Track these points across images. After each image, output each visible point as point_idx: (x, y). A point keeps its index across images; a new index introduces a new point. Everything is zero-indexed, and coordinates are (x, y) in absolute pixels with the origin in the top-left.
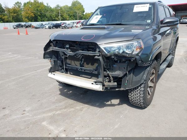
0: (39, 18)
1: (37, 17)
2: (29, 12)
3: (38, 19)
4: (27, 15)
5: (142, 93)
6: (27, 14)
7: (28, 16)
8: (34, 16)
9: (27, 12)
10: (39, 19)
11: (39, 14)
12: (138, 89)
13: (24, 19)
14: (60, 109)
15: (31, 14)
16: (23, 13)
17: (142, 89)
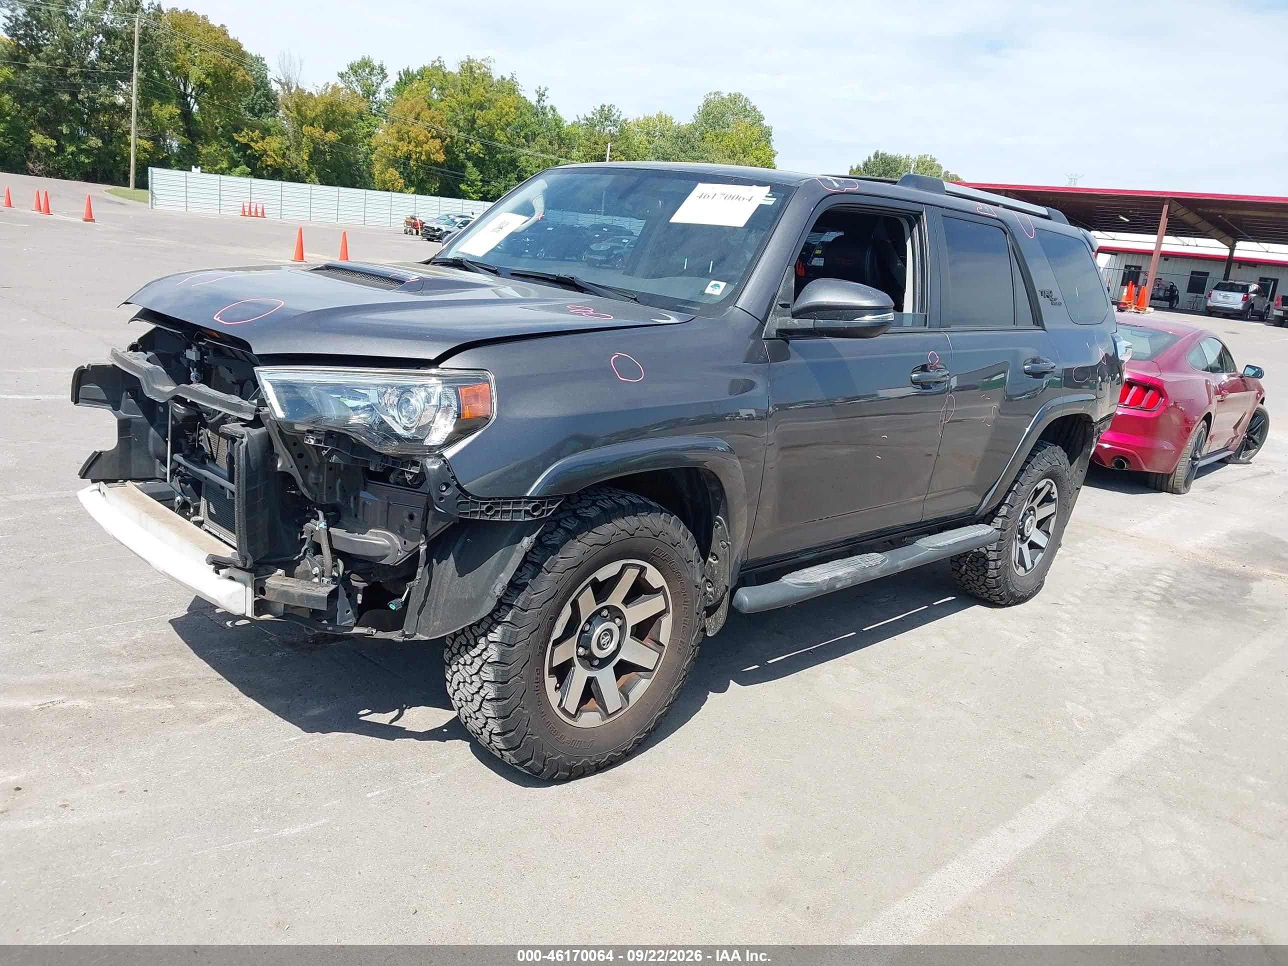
0: (472, 173)
1: (464, 166)
2: (419, 130)
3: (462, 179)
4: (404, 148)
5: (489, 674)
6: (401, 139)
7: (408, 158)
8: (441, 158)
9: (405, 128)
10: (472, 184)
11: (476, 148)
12: (476, 651)
13: (377, 169)
14: (102, 692)
15: (426, 147)
16: (383, 134)
17: (493, 653)
